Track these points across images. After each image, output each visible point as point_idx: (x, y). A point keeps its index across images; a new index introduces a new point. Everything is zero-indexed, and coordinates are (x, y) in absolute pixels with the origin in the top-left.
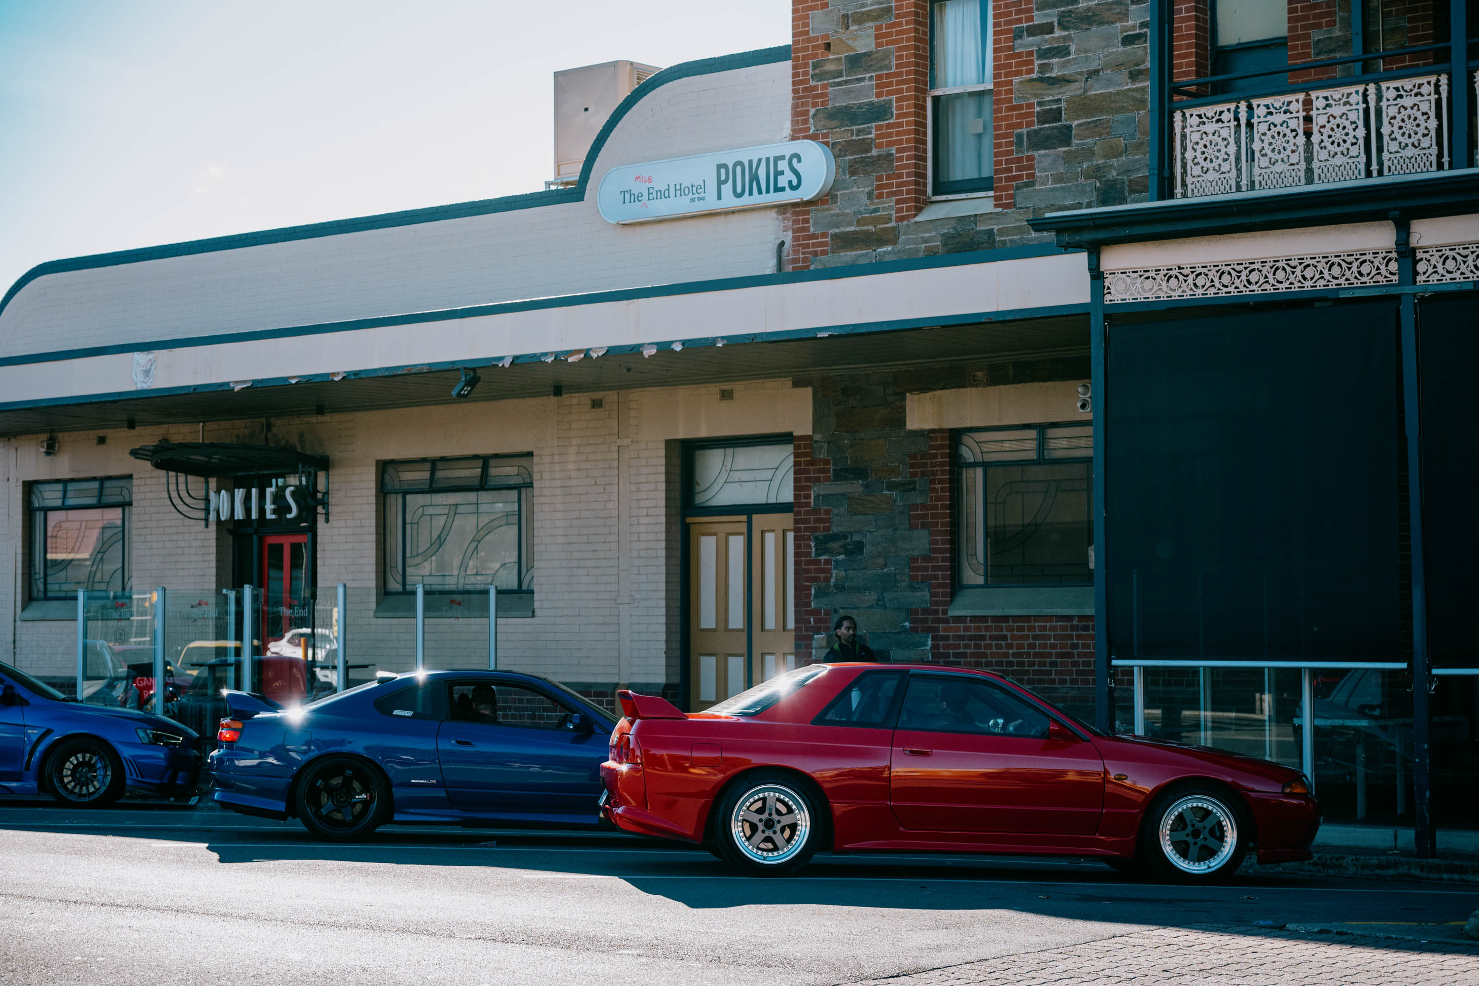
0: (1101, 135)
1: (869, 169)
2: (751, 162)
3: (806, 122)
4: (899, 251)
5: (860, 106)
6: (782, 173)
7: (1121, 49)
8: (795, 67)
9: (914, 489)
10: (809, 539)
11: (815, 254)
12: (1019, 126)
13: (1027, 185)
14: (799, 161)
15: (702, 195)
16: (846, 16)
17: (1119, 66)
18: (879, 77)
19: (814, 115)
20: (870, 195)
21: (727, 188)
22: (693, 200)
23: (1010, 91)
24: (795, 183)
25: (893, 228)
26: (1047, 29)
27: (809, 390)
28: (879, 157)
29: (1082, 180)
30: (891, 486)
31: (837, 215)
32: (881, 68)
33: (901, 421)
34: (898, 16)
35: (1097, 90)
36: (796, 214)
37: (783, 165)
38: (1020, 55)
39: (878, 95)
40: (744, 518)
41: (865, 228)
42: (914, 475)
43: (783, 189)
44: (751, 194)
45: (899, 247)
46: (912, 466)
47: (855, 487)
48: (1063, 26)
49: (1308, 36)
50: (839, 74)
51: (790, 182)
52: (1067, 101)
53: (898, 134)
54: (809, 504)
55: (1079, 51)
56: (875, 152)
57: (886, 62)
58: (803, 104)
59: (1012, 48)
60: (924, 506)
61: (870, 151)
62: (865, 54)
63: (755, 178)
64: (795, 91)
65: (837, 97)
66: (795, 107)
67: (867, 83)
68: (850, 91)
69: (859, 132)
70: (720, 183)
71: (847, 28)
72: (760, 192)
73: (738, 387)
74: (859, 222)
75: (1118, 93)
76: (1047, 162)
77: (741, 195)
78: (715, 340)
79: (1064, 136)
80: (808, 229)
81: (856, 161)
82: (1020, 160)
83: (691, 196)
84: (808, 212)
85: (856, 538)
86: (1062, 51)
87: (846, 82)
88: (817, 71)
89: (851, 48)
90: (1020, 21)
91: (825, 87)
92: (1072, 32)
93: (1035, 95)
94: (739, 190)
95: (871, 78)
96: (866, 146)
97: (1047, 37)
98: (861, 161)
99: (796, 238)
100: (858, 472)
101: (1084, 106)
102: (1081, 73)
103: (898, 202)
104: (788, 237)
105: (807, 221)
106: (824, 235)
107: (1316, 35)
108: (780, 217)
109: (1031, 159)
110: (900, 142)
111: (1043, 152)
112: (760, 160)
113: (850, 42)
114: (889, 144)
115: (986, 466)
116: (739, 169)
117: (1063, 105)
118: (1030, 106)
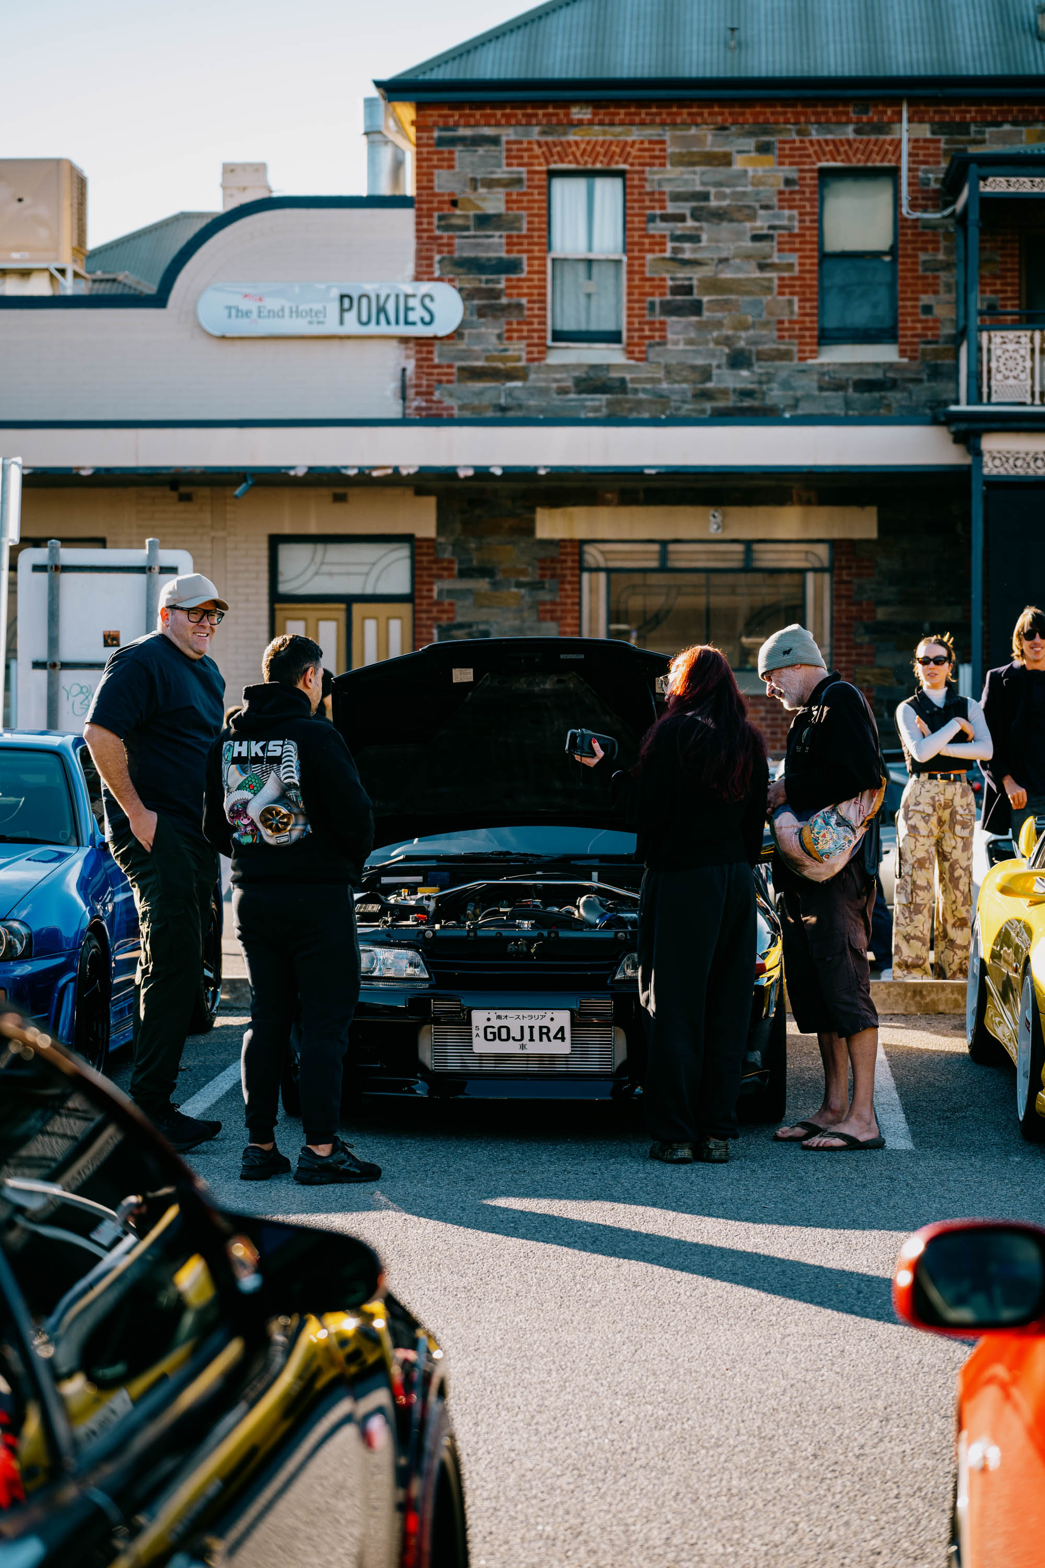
0: (729, 310)
1: (499, 314)
2: (378, 297)
3: (431, 266)
4: (530, 388)
5: (489, 259)
6: (412, 309)
7: (750, 244)
8: (418, 216)
9: (543, 588)
10: (431, 626)
11: (440, 382)
12: (652, 294)
13: (659, 344)
14: (432, 299)
15: (322, 319)
16: (474, 180)
17: (748, 257)
18: (509, 237)
19: (440, 262)
20: (499, 337)
21: (351, 317)
22: (311, 323)
23: (643, 265)
24: (427, 319)
25: (524, 368)
26: (681, 218)
27: (432, 501)
28: (509, 306)
29: (712, 345)
30: (519, 585)
31: (464, 351)
32: (512, 229)
33: (531, 531)
34: (529, 187)
35: (727, 275)
36: (417, 345)
37: (412, 302)
38: (653, 236)
39: (508, 252)
40: (343, 606)
41: (494, 364)
42: (543, 576)
43: (414, 323)
44: (378, 323)
45: (529, 384)
46: (542, 569)
47: (482, 584)
48: (695, 217)
49: (916, 256)
50: (467, 228)
51: (422, 320)
52: (699, 280)
53: (529, 287)
54: (431, 597)
55: (710, 240)
56: (504, 300)
57: (517, 225)
58: (427, 250)
59: (644, 229)
60: (553, 603)
61: (498, 297)
62: (494, 216)
63: (381, 310)
64: (418, 238)
65: (464, 248)
66: (419, 251)
67: (496, 240)
68: (478, 245)
69: (487, 281)
70: (342, 310)
71: (475, 189)
72: (388, 323)
73: (352, 492)
74: (487, 359)
75: (747, 280)
76: (678, 328)
77: (368, 322)
78: (536, 468)
79: (696, 308)
80: (432, 360)
81: (484, 306)
82: (652, 323)
83: (309, 319)
84: (432, 345)
85: (482, 627)
86: (695, 239)
87: (474, 237)
88: (443, 223)
89: (478, 208)
90: (653, 208)
91: (450, 238)
92: (704, 225)
93: (668, 271)
94: (364, 318)
95: (501, 237)
96: (494, 294)
97: (680, 225)
98: (491, 307)
99: (418, 367)
100: (485, 572)
101: (714, 286)
102: (712, 259)
103: (529, 345)
104: (411, 365)
105: (431, 352)
106: (450, 366)
107: (922, 257)
108: (403, 346)
109: (663, 323)
110: (531, 294)
111: (674, 319)
112: (388, 296)
113: (479, 203)
114: (519, 295)
115: (609, 571)
116: (364, 301)
117: (695, 283)
118: (663, 280)
